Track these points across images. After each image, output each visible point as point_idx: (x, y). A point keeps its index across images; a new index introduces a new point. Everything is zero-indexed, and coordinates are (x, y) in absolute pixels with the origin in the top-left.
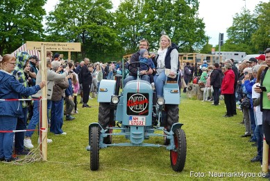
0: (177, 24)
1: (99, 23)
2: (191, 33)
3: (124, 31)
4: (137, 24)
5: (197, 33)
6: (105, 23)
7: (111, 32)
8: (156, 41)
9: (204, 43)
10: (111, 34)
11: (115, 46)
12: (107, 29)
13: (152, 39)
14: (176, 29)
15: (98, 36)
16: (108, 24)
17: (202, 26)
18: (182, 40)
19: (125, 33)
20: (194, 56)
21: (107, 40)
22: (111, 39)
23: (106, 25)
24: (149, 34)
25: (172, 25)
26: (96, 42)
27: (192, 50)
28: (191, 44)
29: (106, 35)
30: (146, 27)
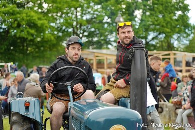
0: (145, 6)
1: (20, 6)
2: (168, 20)
3: (61, 17)
4: (82, 7)
5: (177, 20)
6: (30, 5)
7: (39, 19)
8: (111, 32)
9: (189, 35)
10: (39, 23)
11: (46, 42)
12: (32, 14)
13: (106, 30)
14: (144, 13)
15: (19, 26)
16: (34, 6)
17: (185, 9)
18: (153, 30)
19: (62, 21)
20: (172, 57)
21: (32, 32)
22: (40, 30)
23: (31, 9)
24: (101, 22)
25: (137, 8)
26: (15, 36)
27: (170, 47)
28: (168, 37)
29: (32, 25)
30: (96, 11)
